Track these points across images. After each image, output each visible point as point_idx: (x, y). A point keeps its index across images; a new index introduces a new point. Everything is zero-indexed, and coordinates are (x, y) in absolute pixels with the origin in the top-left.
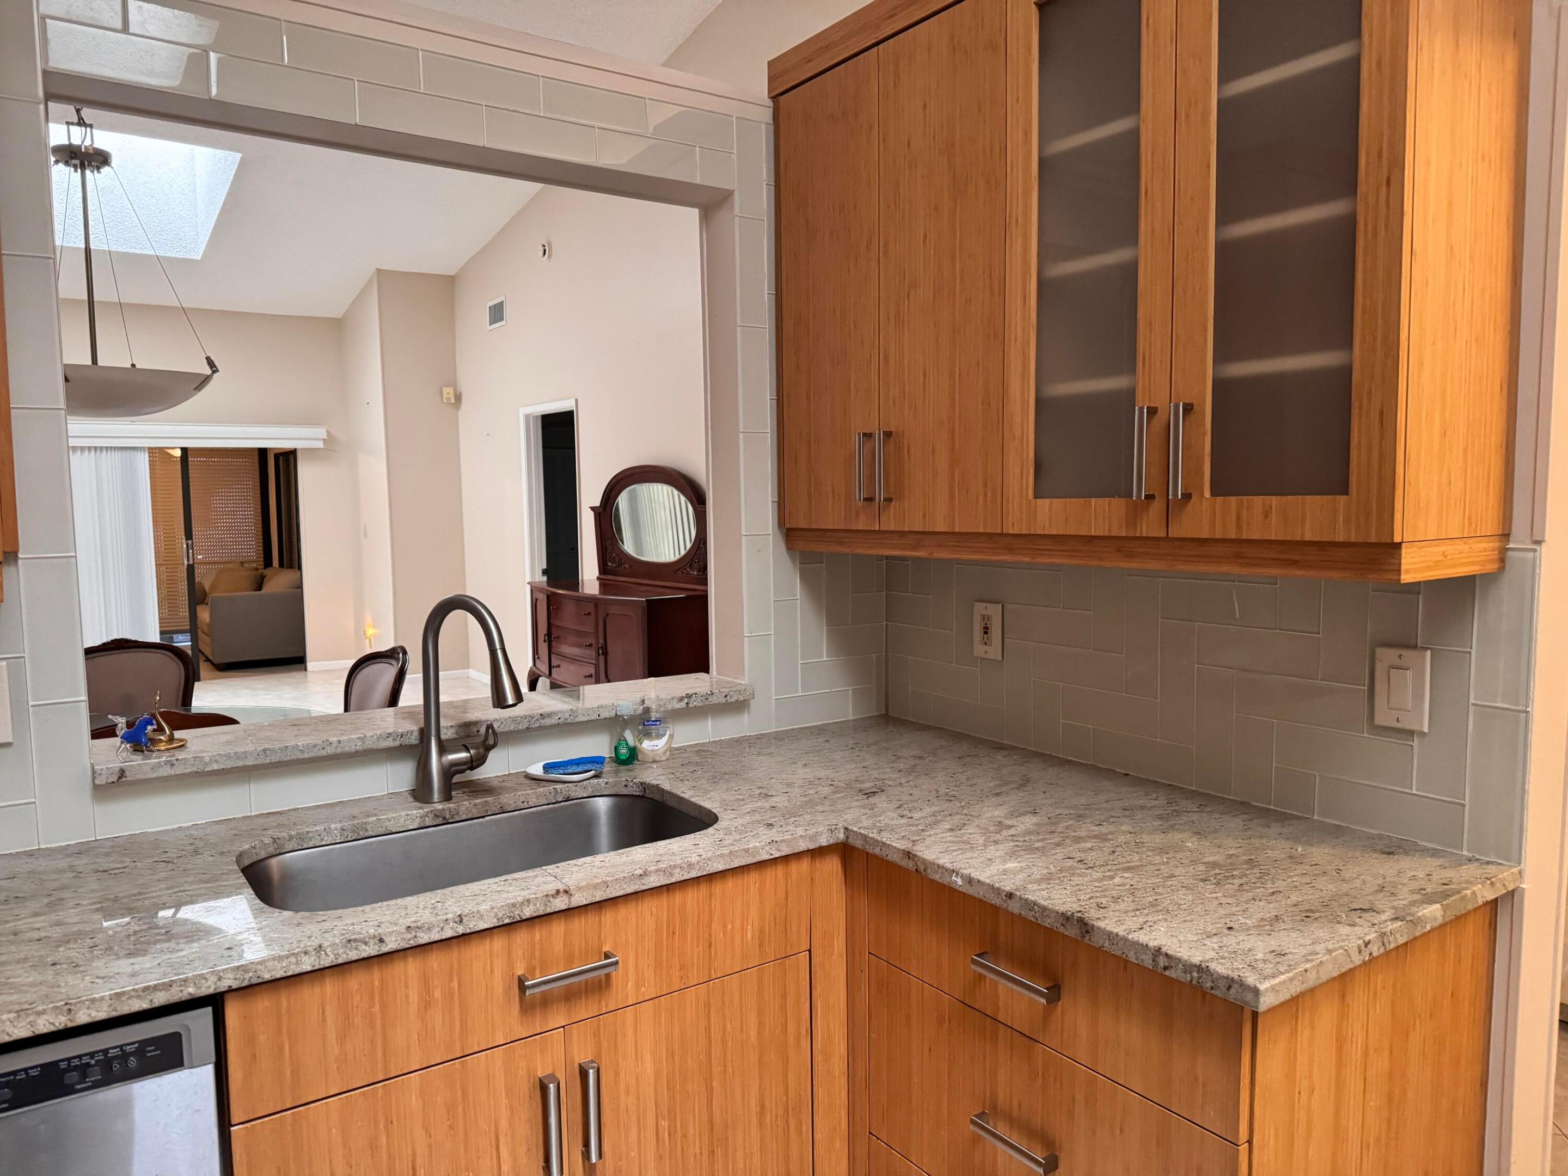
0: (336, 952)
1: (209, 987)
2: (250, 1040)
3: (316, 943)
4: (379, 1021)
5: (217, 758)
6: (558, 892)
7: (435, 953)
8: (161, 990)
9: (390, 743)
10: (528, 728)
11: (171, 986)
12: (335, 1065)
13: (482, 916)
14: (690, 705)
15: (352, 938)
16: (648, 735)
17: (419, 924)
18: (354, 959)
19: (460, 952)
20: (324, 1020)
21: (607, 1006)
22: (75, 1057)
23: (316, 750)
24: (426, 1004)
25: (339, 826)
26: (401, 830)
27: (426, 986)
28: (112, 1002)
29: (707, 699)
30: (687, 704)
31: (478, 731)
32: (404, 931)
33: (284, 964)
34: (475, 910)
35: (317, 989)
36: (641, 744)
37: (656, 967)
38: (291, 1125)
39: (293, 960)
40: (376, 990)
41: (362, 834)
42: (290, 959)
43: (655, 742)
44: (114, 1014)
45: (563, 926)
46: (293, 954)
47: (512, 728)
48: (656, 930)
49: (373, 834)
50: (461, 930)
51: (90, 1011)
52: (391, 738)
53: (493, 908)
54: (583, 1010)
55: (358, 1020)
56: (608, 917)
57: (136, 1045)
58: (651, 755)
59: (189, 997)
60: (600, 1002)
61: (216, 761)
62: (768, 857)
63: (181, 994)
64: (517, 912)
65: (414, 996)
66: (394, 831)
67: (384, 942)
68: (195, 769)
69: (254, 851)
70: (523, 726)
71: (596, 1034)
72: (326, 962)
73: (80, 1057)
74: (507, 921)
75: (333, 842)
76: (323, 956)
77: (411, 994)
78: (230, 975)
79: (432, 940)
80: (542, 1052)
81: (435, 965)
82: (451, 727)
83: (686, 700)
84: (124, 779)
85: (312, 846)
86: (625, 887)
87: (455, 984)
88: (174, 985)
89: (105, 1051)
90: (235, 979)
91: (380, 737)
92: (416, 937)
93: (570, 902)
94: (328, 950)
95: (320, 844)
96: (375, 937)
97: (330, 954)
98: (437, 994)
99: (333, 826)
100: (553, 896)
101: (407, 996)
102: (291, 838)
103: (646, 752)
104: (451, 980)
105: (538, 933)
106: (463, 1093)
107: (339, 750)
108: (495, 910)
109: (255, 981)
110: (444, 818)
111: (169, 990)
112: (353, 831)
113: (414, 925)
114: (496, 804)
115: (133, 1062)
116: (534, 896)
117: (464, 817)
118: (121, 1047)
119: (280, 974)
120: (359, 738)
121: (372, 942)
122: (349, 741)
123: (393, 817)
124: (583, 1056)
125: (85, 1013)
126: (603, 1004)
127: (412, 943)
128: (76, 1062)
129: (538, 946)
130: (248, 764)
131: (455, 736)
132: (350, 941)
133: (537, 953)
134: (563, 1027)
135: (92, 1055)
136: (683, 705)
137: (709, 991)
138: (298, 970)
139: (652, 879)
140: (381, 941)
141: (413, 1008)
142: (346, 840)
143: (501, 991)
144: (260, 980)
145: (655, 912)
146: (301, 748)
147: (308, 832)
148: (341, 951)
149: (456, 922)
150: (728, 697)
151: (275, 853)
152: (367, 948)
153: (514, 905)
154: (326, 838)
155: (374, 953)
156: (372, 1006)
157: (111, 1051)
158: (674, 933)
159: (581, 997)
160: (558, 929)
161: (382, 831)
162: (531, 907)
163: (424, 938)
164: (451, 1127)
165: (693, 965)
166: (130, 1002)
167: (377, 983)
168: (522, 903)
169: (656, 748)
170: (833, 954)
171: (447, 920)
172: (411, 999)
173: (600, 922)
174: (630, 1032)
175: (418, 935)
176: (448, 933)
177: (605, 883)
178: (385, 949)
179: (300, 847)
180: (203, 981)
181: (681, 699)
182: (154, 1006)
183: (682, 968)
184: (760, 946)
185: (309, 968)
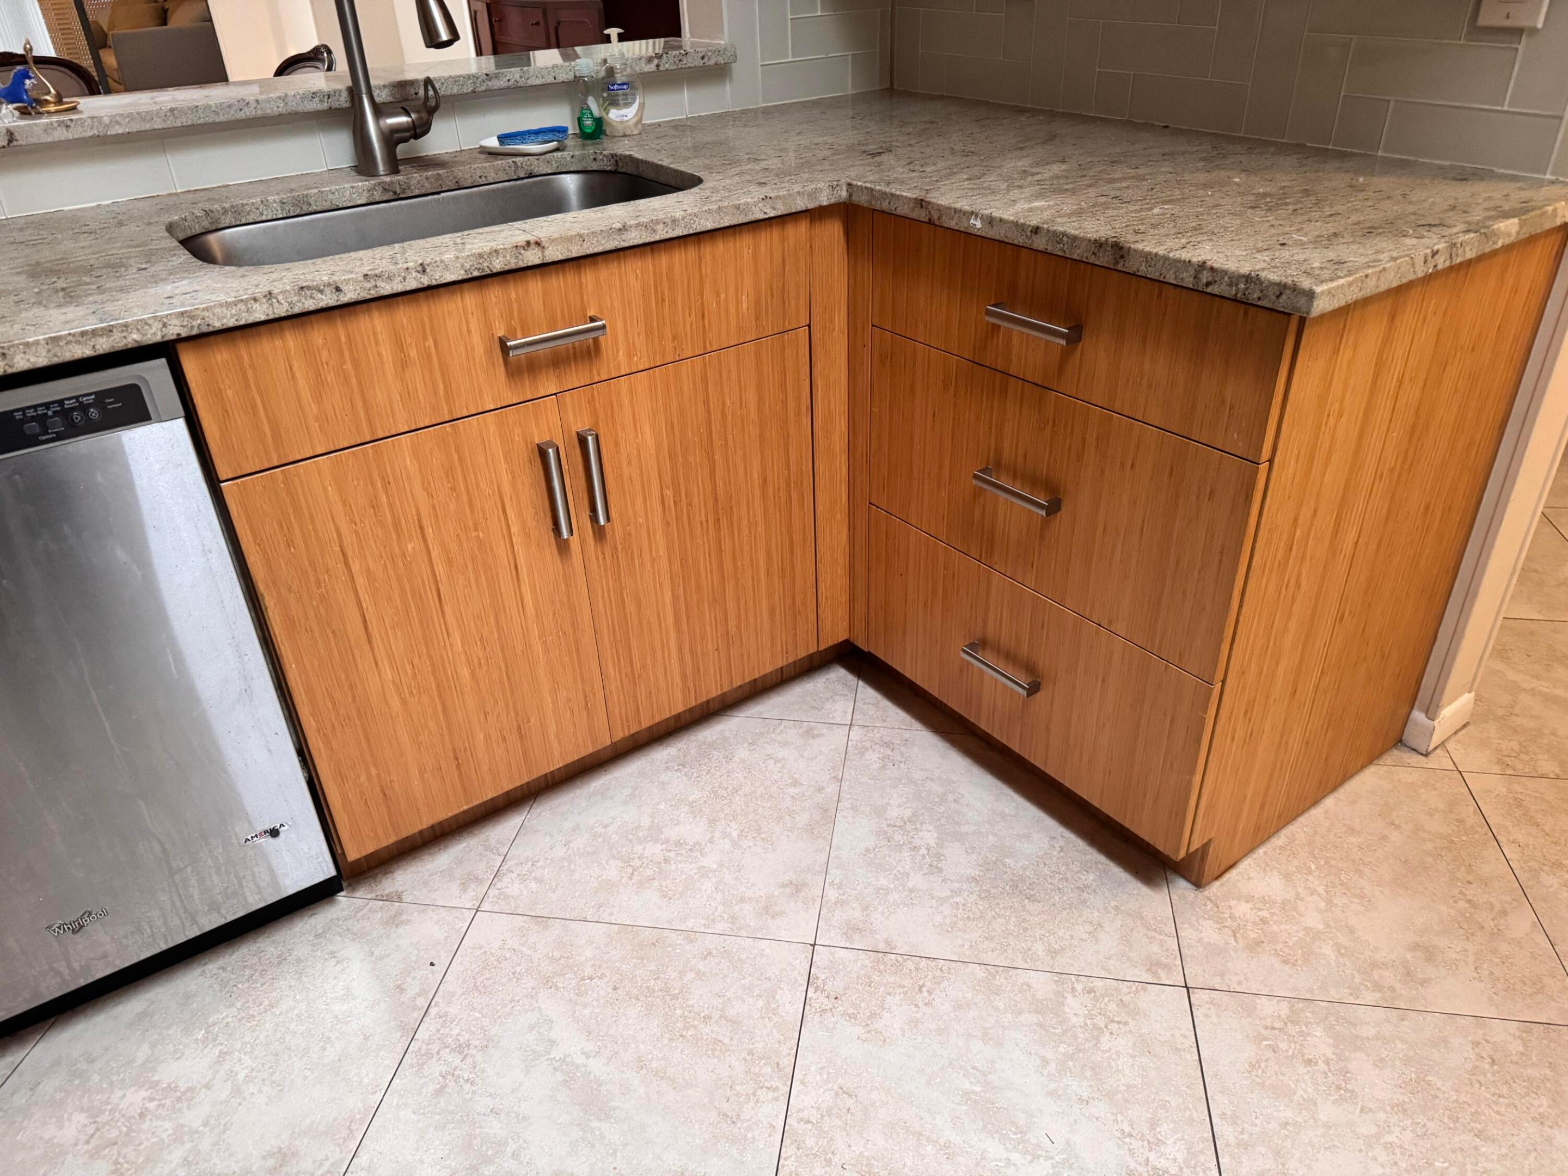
0: (289, 300)
1: (155, 334)
2: (218, 394)
3: (265, 290)
4: (354, 380)
5: (118, 118)
6: (528, 243)
7: (402, 307)
8: (101, 336)
9: (315, 105)
10: (473, 92)
11: (111, 331)
12: (317, 425)
13: (447, 266)
14: (661, 68)
15: (304, 285)
16: (614, 103)
17: (377, 272)
18: (311, 308)
19: (429, 307)
20: (293, 377)
21: (599, 375)
22: (29, 408)
23: (232, 112)
24: (403, 364)
25: (277, 198)
26: (349, 205)
27: (399, 345)
28: (50, 347)
29: (680, 60)
30: (658, 66)
31: (416, 94)
32: (362, 279)
33: (234, 311)
34: (438, 259)
35: (278, 343)
36: (607, 114)
37: (647, 336)
38: (283, 483)
39: (242, 306)
40: (345, 347)
41: (306, 209)
42: (239, 306)
43: (624, 111)
44: (55, 360)
45: (540, 284)
46: (242, 301)
47: (455, 91)
48: (643, 296)
49: (318, 209)
50: (426, 281)
51: (28, 357)
52: (317, 99)
53: (457, 258)
54: (574, 377)
55: (330, 377)
56: (589, 277)
57: (93, 397)
58: (620, 127)
59: (135, 345)
60: (591, 370)
61: (118, 123)
62: (762, 216)
63: (125, 341)
64: (485, 264)
65: (387, 354)
66: (341, 206)
67: (341, 290)
68: (95, 132)
69: (187, 224)
70: (468, 89)
71: (591, 401)
72: (281, 311)
73: (35, 407)
74: (476, 274)
75: (274, 217)
76: (276, 305)
77: (383, 352)
78: (175, 321)
79: (395, 291)
80: (536, 419)
81: (405, 321)
82: (384, 86)
83: (656, 62)
84: (15, 143)
85: (251, 221)
86: (603, 242)
87: (430, 343)
88: (115, 330)
89: (61, 402)
90: (182, 326)
91: (303, 98)
92: (376, 286)
93: (544, 257)
94: (280, 297)
95: (260, 219)
96: (329, 285)
97: (283, 302)
98: (413, 353)
99: (270, 198)
100: (523, 248)
101: (380, 354)
102: (225, 211)
103: (614, 124)
104: (425, 339)
105: (514, 291)
106: (459, 457)
107: (259, 113)
108: (460, 260)
109: (205, 329)
110: (395, 193)
111: (110, 336)
112: (294, 205)
113: (373, 273)
114: (451, 178)
115: (94, 413)
116: (503, 247)
117: (417, 192)
118: (77, 398)
119: (231, 323)
120: (280, 98)
121: (327, 290)
122: (269, 101)
123: (337, 190)
124: (579, 425)
125: (22, 359)
126: (595, 372)
127: (374, 293)
128: (30, 413)
129: (515, 306)
130: (156, 127)
131: (390, 99)
132: (302, 288)
133: (516, 313)
134: (555, 394)
135: (47, 405)
136: (651, 67)
137: (705, 364)
138: (251, 319)
139: (633, 235)
140: (338, 289)
141: (389, 368)
142: (288, 215)
143: (482, 352)
144: (211, 329)
145: (640, 275)
146: (214, 109)
147: (243, 205)
148: (295, 299)
149: (418, 272)
150: (706, 59)
151: (211, 228)
152: (323, 297)
153: (480, 255)
154: (265, 212)
155: (332, 303)
156: (344, 363)
157: (66, 402)
158: (663, 300)
159: (570, 363)
160: (535, 286)
161: (327, 205)
162: (501, 259)
163: (387, 288)
164: (453, 489)
165: (686, 335)
166: (70, 347)
167: (343, 339)
168: (490, 253)
169: (625, 119)
170: (834, 330)
171: (407, 269)
172: (385, 359)
173: (581, 284)
174: (626, 401)
175: (378, 284)
176: (412, 284)
177: (580, 236)
178: (345, 299)
179: (238, 223)
180: (146, 327)
181: (650, 60)
182: (98, 353)
183: (675, 338)
184: (757, 318)
185: (263, 318)
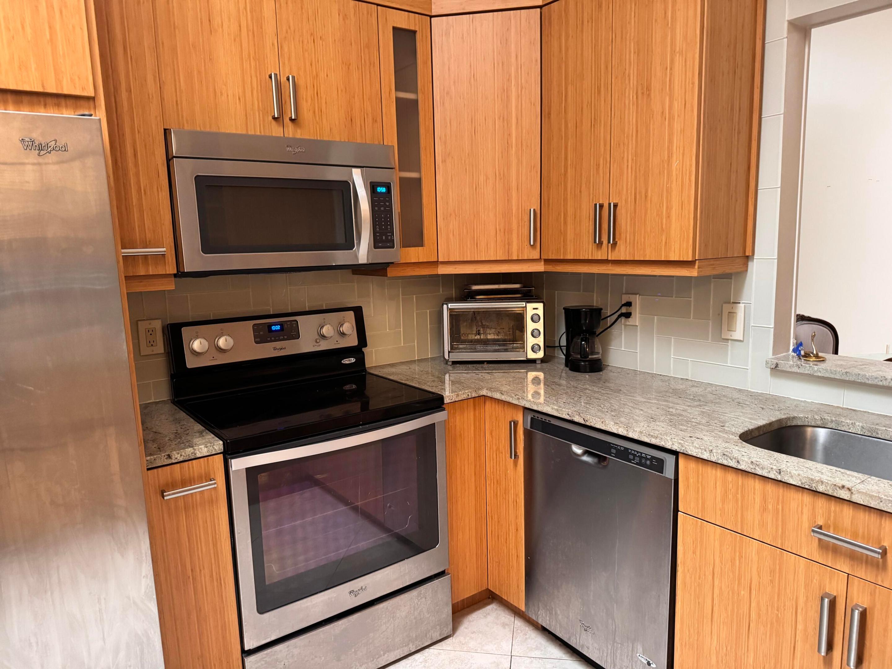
0: (718, 457)
1: (669, 445)
2: (687, 479)
4: (740, 503)
6: (843, 487)
7: (770, 484)
11: (656, 438)
13: (792, 476)
15: (726, 454)
17: (757, 463)
19: (783, 490)
20: (716, 487)
21: (882, 581)
24: (764, 509)
27: (764, 499)
32: (750, 463)
34: (789, 471)
35: (714, 471)
38: (700, 527)
39: (700, 451)
40: (740, 487)
44: (639, 439)
45: (852, 512)
46: (700, 448)
50: (779, 478)
51: (634, 434)
53: (799, 475)
54: (861, 572)
55: (730, 496)
56: (887, 523)
57: (651, 457)
59: (662, 446)
60: (877, 576)
63: (661, 444)
64: (814, 485)
65: (758, 502)
67: (739, 463)
76: (712, 456)
77: (756, 498)
81: (769, 491)
87: (780, 507)
89: (641, 453)
92: (755, 468)
93: (851, 497)
97: (715, 456)
98: (770, 507)
100: (839, 488)
101: (754, 498)
104: (778, 504)
105: (833, 506)
106: (780, 568)
108: (801, 477)
112: (868, 431)
113: (755, 462)
115: (648, 462)
116: (826, 481)
118: (646, 454)
119: (695, 454)
121: (734, 460)
124: (862, 602)
126: (880, 579)
127: (753, 471)
128: (633, 452)
129: (832, 514)
132: (724, 454)
133: (832, 518)
134: (849, 574)
135: (638, 452)
138: (702, 457)
141: (757, 506)
143: (807, 526)
148: (720, 457)
149: (777, 472)
152: (731, 462)
153: (812, 480)
155: (734, 466)
156: (737, 494)
157: (643, 454)
159: (862, 563)
160: (848, 512)
163: (759, 472)
168: (818, 481)
171: (772, 468)
172: (756, 502)
176: (772, 476)
177: (880, 498)
178: (740, 467)
182: (652, 443)
